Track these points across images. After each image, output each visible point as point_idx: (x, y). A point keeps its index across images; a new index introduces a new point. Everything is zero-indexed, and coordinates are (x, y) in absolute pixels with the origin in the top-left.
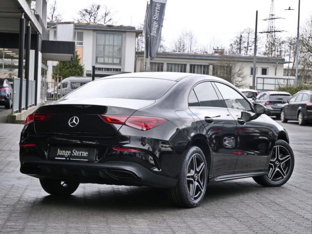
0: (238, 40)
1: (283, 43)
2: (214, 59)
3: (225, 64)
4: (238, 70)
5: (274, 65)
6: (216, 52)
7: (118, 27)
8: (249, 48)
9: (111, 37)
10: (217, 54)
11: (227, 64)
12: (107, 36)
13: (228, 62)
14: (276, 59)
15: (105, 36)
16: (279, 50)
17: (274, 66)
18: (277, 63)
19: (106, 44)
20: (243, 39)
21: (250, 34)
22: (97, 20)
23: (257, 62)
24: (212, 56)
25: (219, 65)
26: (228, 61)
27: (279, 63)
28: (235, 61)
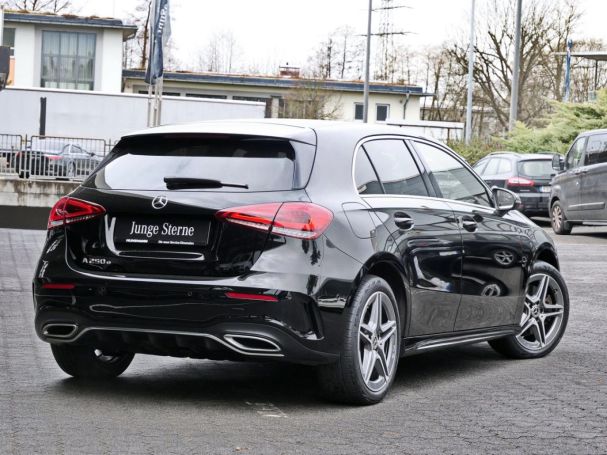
0: (325, 49)
1: (412, 55)
2: (282, 85)
3: (305, 95)
4: (332, 108)
5: (400, 98)
6: (284, 73)
7: (87, 19)
8: (347, 66)
9: (73, 39)
10: (286, 78)
11: (311, 96)
12: (65, 38)
13: (313, 93)
14: (405, 88)
15: (60, 37)
16: (406, 70)
17: (401, 102)
18: (408, 95)
19: (62, 53)
20: (335, 48)
21: (349, 37)
22: (40, 5)
23: (371, 93)
24: (278, 81)
25: (295, 98)
26: (312, 90)
27: (410, 95)
28: (326, 91)
